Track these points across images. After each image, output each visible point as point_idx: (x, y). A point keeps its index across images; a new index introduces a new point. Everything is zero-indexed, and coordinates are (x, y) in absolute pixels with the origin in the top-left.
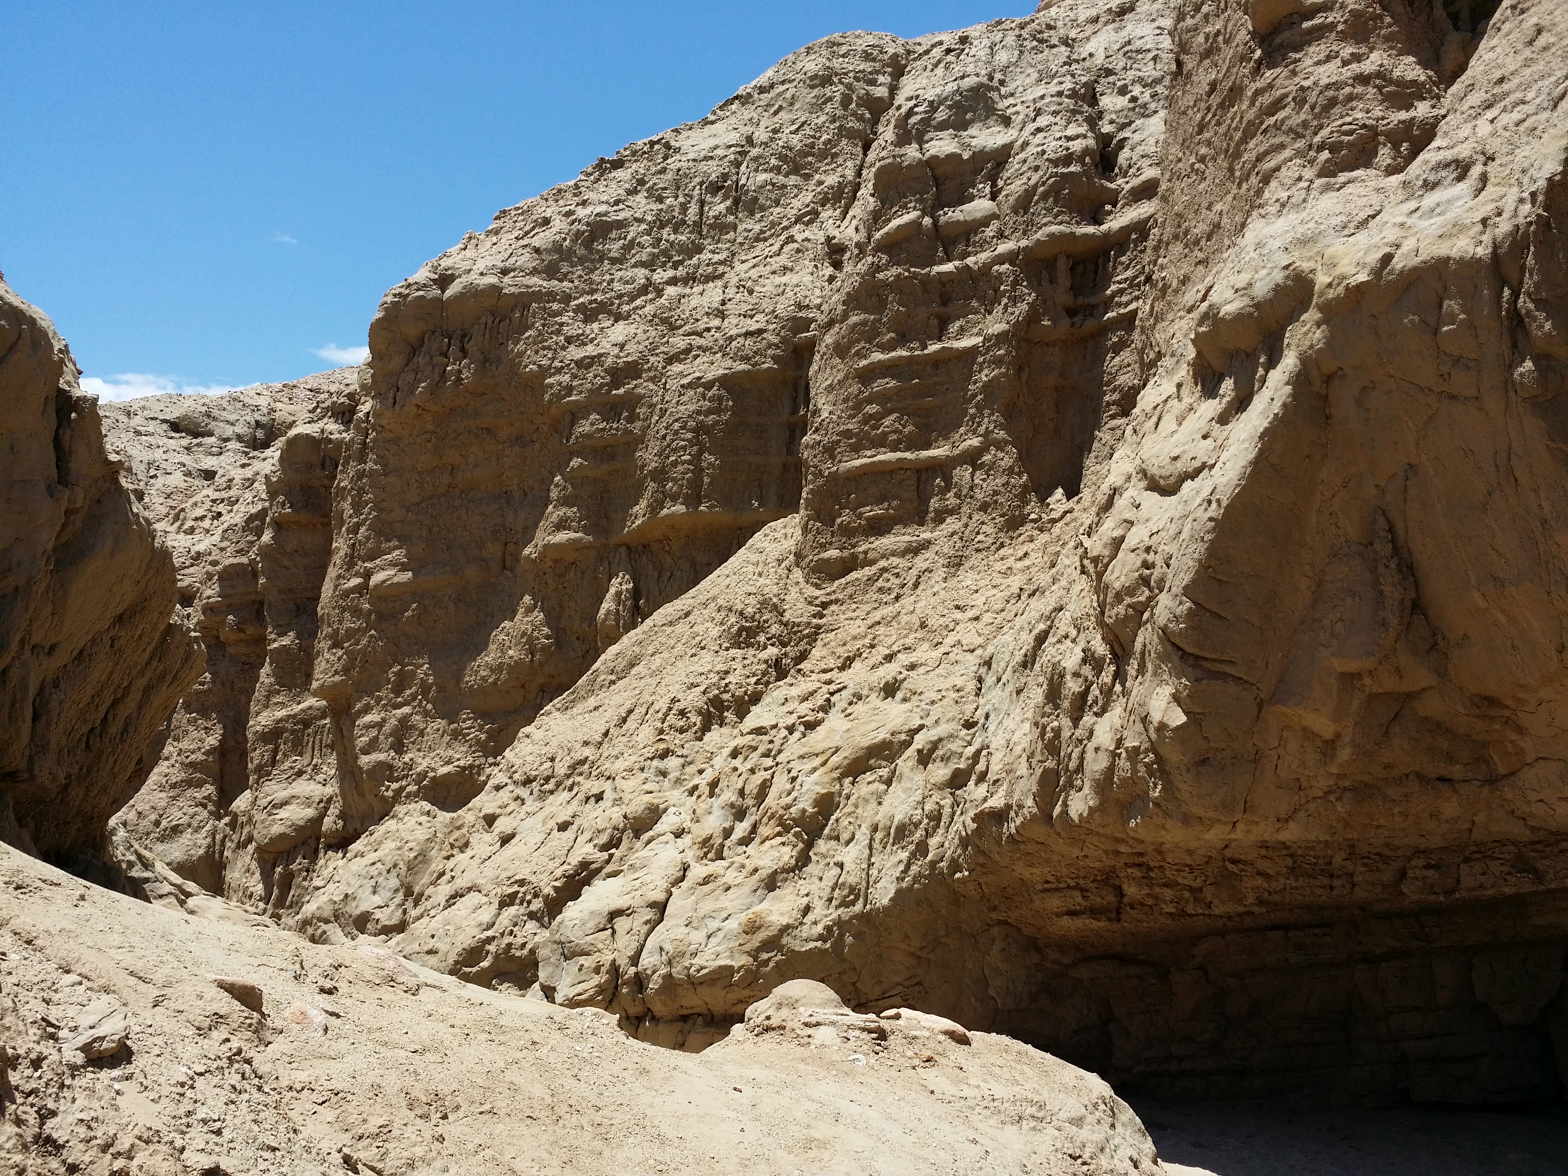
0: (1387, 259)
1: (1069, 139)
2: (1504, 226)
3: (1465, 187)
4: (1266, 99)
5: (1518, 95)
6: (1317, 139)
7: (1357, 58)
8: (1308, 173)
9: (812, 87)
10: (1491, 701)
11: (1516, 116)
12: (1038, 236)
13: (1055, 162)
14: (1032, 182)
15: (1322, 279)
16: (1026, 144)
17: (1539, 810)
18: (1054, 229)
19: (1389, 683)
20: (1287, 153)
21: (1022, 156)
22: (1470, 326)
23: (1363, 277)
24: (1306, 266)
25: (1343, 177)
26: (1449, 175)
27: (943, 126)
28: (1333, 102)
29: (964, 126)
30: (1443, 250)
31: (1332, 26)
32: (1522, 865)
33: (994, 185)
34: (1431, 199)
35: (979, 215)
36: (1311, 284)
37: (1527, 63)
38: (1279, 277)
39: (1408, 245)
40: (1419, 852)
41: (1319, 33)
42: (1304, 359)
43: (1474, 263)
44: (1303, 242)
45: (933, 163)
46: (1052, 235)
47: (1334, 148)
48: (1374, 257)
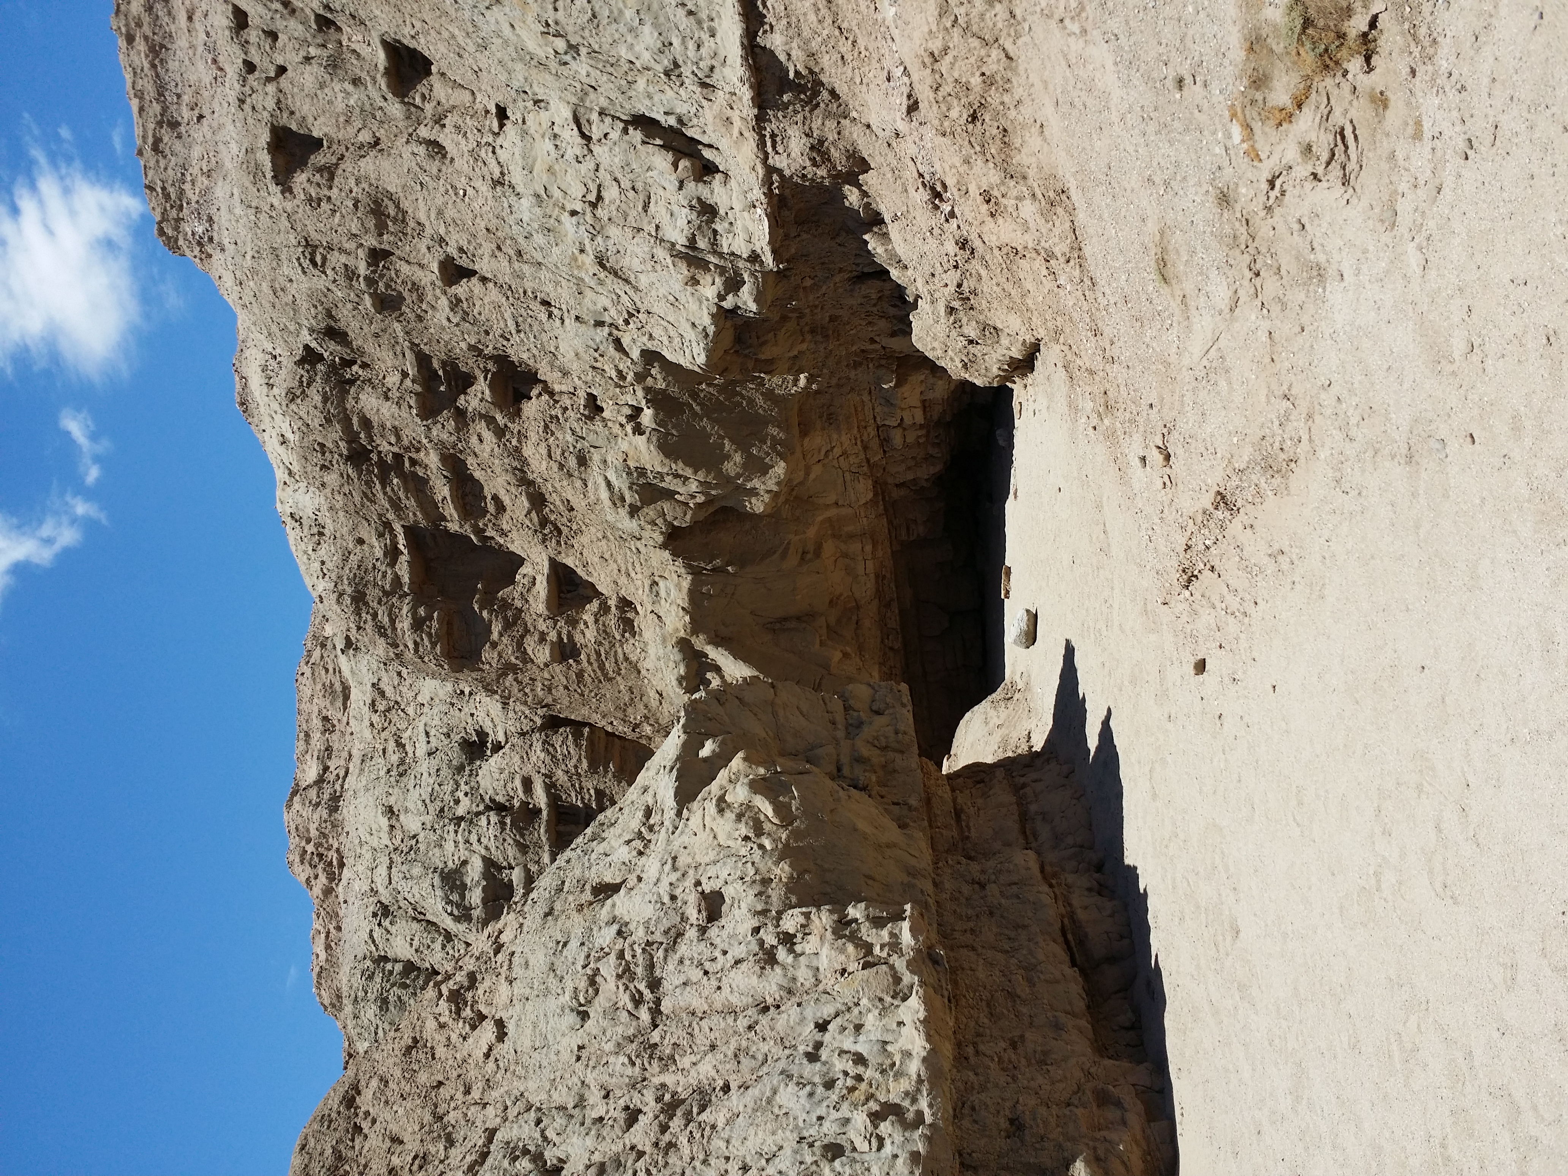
0: (683, 608)
1: (489, 823)
2: (683, 571)
3: (662, 584)
4: (593, 657)
5: (630, 565)
6: (618, 637)
7: (586, 623)
8: (632, 641)
9: (387, 1009)
10: (831, 602)
11: (638, 566)
12: (544, 839)
13: (503, 829)
14: (512, 842)
15: (682, 634)
16: (487, 848)
17: (869, 593)
18: (542, 831)
19: (824, 631)
20: (620, 650)
21: (493, 850)
22: (712, 585)
23: (687, 618)
24: (674, 639)
25: (637, 629)
26: (655, 588)
27: (463, 897)
28: (605, 631)
29: (464, 886)
30: (685, 590)
31: (569, 632)
32: (888, 605)
33: (505, 868)
34: (663, 594)
35: (523, 875)
36: (682, 638)
37: (615, 561)
38: (676, 649)
39: (680, 602)
40: (882, 641)
41: (570, 636)
42: (709, 643)
43: (693, 580)
44: (664, 640)
45: (485, 901)
46: (546, 831)
47: (625, 631)
48: (681, 613)
